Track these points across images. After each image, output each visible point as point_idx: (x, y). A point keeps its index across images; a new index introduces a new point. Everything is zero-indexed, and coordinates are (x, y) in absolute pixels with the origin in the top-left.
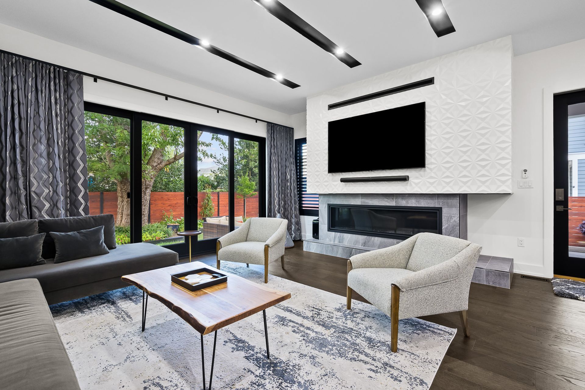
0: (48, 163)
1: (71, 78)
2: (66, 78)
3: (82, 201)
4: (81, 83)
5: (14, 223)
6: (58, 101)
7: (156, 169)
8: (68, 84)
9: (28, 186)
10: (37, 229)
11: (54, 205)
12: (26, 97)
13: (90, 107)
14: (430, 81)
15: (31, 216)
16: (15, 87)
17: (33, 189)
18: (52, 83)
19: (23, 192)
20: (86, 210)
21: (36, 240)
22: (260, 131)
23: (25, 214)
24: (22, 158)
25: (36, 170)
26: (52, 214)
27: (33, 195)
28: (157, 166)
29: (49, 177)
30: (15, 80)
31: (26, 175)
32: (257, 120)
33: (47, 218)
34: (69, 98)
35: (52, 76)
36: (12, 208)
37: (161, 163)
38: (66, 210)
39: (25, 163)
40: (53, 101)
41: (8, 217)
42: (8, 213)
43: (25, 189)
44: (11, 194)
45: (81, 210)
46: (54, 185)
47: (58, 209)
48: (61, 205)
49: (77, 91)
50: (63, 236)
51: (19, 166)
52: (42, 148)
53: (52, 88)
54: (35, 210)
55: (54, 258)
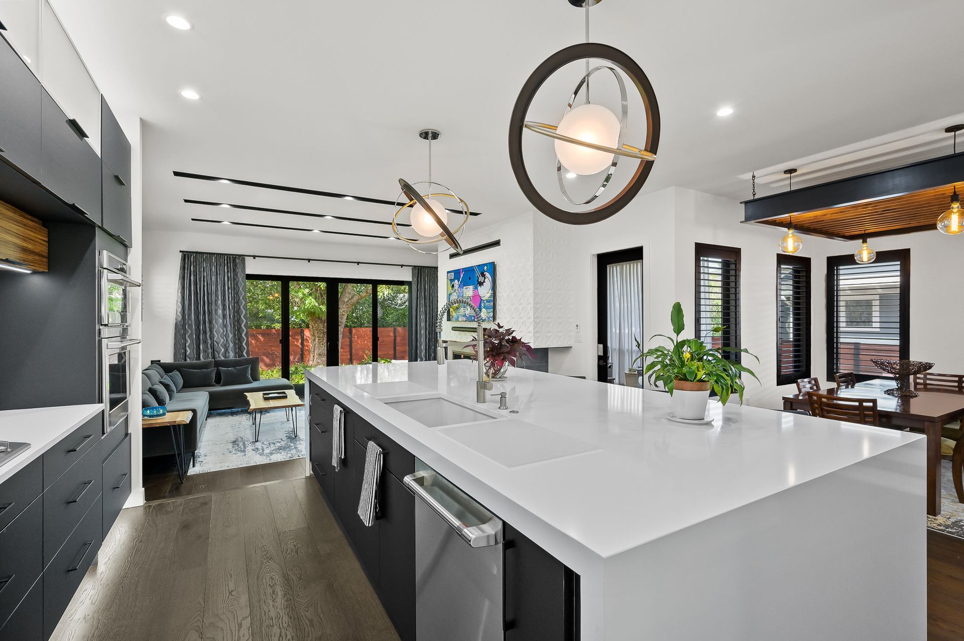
0: (223, 322)
1: (237, 261)
2: (234, 261)
3: (245, 347)
4: (244, 263)
5: (204, 362)
6: (230, 279)
7: (347, 304)
8: (235, 265)
9: (212, 338)
10: (213, 365)
11: (226, 350)
12: (211, 279)
13: (250, 277)
14: (497, 243)
15: (214, 357)
16: (205, 275)
17: (215, 339)
18: (226, 267)
19: (209, 341)
20: (247, 353)
21: (211, 372)
22: (406, 275)
23: (210, 356)
24: (209, 319)
25: (217, 326)
26: (226, 356)
27: (215, 343)
28: (348, 301)
29: (224, 331)
30: (205, 269)
31: (211, 330)
32: (402, 266)
33: (223, 358)
34: (236, 275)
35: (226, 262)
36: (204, 352)
37: (352, 298)
38: (236, 353)
39: (210, 322)
40: (226, 279)
41: (201, 357)
42: (201, 355)
43: (211, 339)
44: (204, 342)
45: (244, 353)
46: (226, 336)
47: (229, 353)
48: (230, 350)
49: (241, 270)
50: (225, 370)
51: (207, 325)
52: (220, 312)
53: (226, 271)
54: (216, 353)
55: (220, 383)
